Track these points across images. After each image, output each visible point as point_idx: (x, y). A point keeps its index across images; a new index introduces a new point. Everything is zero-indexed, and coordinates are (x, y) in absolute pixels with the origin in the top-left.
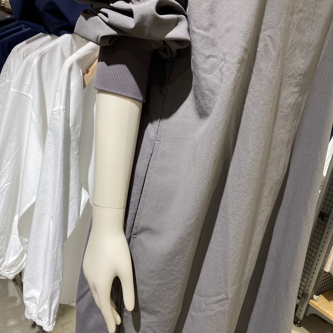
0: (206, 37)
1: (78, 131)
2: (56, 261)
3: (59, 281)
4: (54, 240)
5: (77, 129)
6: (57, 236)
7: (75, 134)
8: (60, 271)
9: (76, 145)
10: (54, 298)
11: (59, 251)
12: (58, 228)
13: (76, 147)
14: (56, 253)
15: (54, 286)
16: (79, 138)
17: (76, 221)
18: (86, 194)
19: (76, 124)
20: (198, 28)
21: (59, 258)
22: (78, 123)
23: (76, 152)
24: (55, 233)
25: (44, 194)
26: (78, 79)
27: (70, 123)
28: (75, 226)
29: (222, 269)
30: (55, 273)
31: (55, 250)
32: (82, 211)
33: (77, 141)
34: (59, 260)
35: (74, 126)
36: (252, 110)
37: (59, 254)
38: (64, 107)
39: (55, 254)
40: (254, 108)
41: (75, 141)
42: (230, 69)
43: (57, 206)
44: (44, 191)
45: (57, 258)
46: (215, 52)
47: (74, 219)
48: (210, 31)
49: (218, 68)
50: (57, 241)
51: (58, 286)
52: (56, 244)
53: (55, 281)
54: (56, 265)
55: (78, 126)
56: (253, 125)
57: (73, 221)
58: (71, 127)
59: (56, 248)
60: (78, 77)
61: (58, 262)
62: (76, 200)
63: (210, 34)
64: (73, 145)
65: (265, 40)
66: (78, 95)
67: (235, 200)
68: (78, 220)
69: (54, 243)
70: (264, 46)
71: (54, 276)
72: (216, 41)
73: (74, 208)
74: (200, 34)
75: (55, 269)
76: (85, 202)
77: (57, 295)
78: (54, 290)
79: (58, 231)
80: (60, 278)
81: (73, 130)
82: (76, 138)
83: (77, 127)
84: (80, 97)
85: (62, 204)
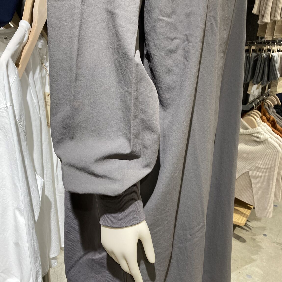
0: (170, 23)
1: (23, 123)
2: (34, 245)
3: (39, 262)
4: (29, 227)
5: (22, 121)
6: (30, 223)
7: (22, 126)
8: (38, 253)
9: (24, 136)
10: (38, 278)
11: (34, 236)
12: (29, 216)
13: (25, 138)
14: (32, 238)
15: (36, 268)
16: (25, 130)
17: (39, 205)
18: (40, 179)
19: (21, 117)
20: (164, 16)
21: (35, 241)
22: (22, 115)
23: (26, 143)
24: (28, 221)
25: (3, 189)
26: (16, 74)
27: (16, 117)
28: (40, 209)
29: (199, 204)
30: (35, 256)
31: (31, 236)
32: (41, 194)
33: (24, 133)
34: (35, 244)
35: (20, 119)
36: (207, 77)
37: (35, 238)
38: (11, 103)
39: (32, 240)
40: (208, 75)
41: (23, 133)
42: (195, 47)
43: (25, 196)
44: (3, 187)
45: (34, 243)
46: (177, 34)
47: (38, 203)
48: (172, 18)
49: (181, 47)
50: (31, 228)
51: (39, 267)
52: (31, 230)
53: (36, 264)
54: (34, 249)
55: (23, 118)
56: (209, 88)
57: (37, 205)
58: (17, 120)
59: (31, 234)
60: (16, 72)
61: (35, 245)
62: (35, 186)
63: (172, 20)
64: (22, 136)
65: (211, 20)
66: (19, 89)
67: (202, 149)
68: (40, 203)
69: (29, 230)
70: (210, 24)
71: (34, 259)
72: (177, 25)
73: (35, 194)
74: (165, 21)
75: (34, 253)
76: (42, 186)
77: (40, 274)
78: (37, 271)
79: (29, 218)
80: (39, 259)
81: (19, 123)
82: (23, 130)
83: (22, 120)
84: (20, 91)
85: (28, 193)
